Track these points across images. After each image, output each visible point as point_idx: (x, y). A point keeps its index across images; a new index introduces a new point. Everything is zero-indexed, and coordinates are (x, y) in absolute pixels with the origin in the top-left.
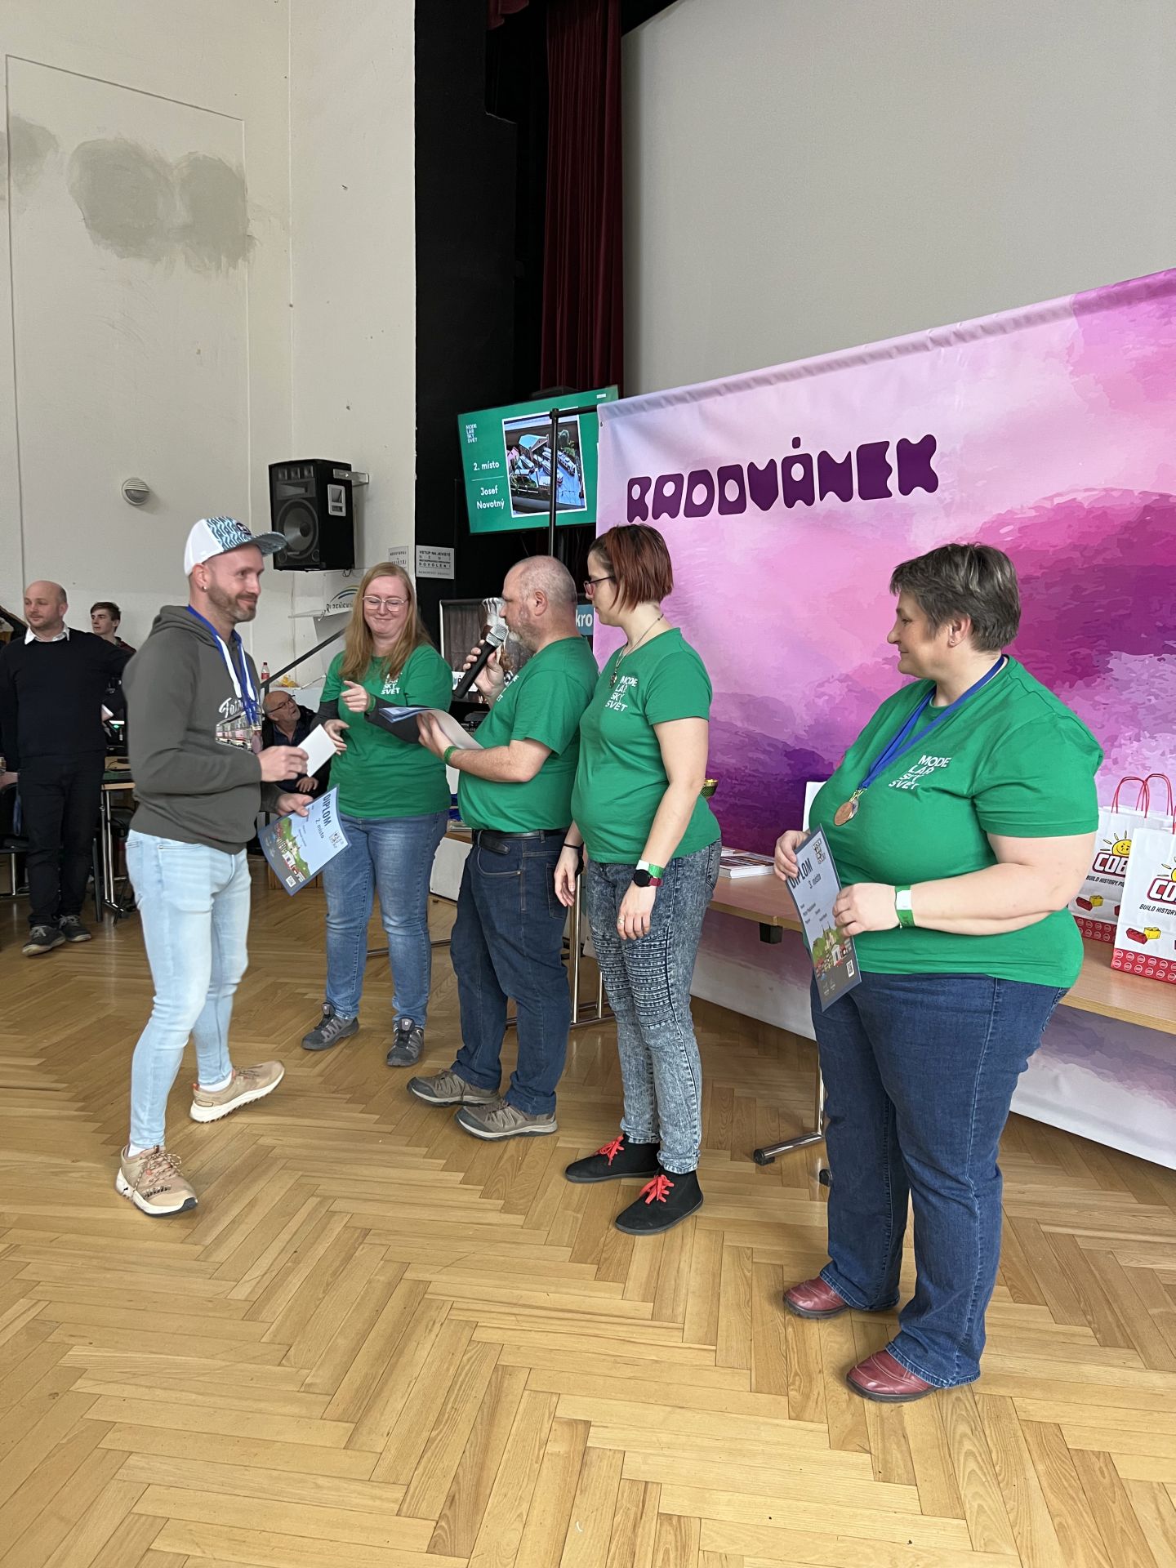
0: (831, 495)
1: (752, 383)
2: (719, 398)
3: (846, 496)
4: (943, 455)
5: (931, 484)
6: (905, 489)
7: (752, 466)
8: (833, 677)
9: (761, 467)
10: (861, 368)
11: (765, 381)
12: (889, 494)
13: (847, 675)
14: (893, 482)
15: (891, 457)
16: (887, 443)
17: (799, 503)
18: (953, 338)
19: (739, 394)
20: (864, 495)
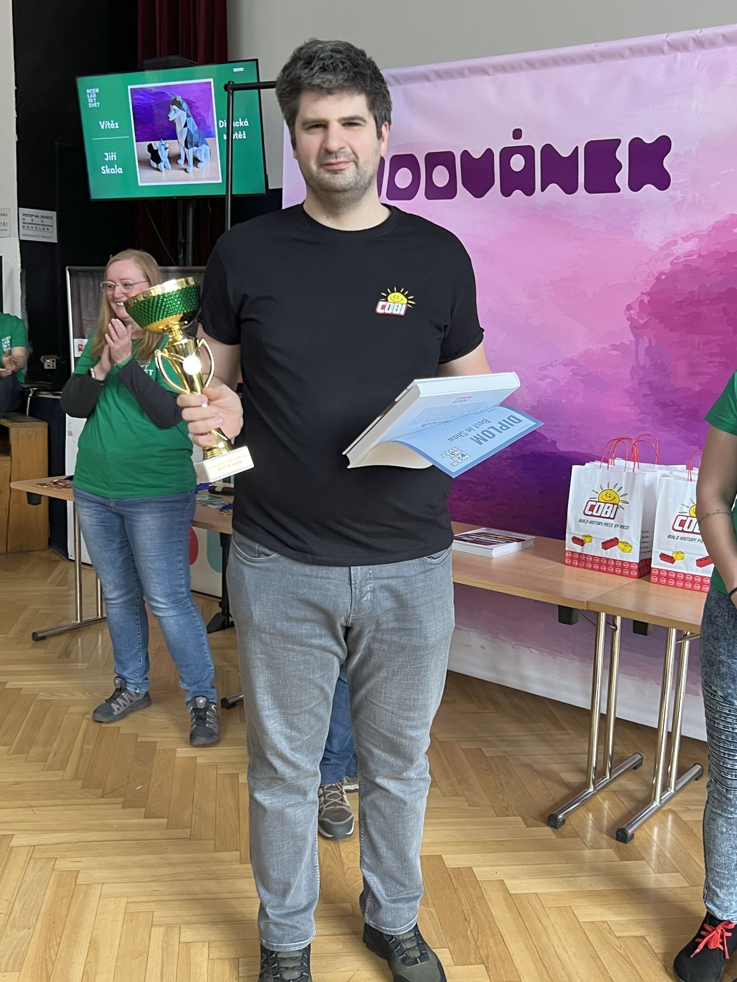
0: (554, 188)
1: (466, 72)
2: (427, 84)
3: (570, 188)
4: (677, 155)
5: (663, 182)
6: (635, 185)
7: (465, 154)
8: (556, 360)
9: (477, 155)
10: (591, 66)
11: (481, 71)
12: (618, 190)
13: (572, 360)
14: (622, 178)
15: (622, 155)
16: (618, 142)
17: (518, 193)
18: (691, 44)
19: (452, 82)
20: (590, 189)
